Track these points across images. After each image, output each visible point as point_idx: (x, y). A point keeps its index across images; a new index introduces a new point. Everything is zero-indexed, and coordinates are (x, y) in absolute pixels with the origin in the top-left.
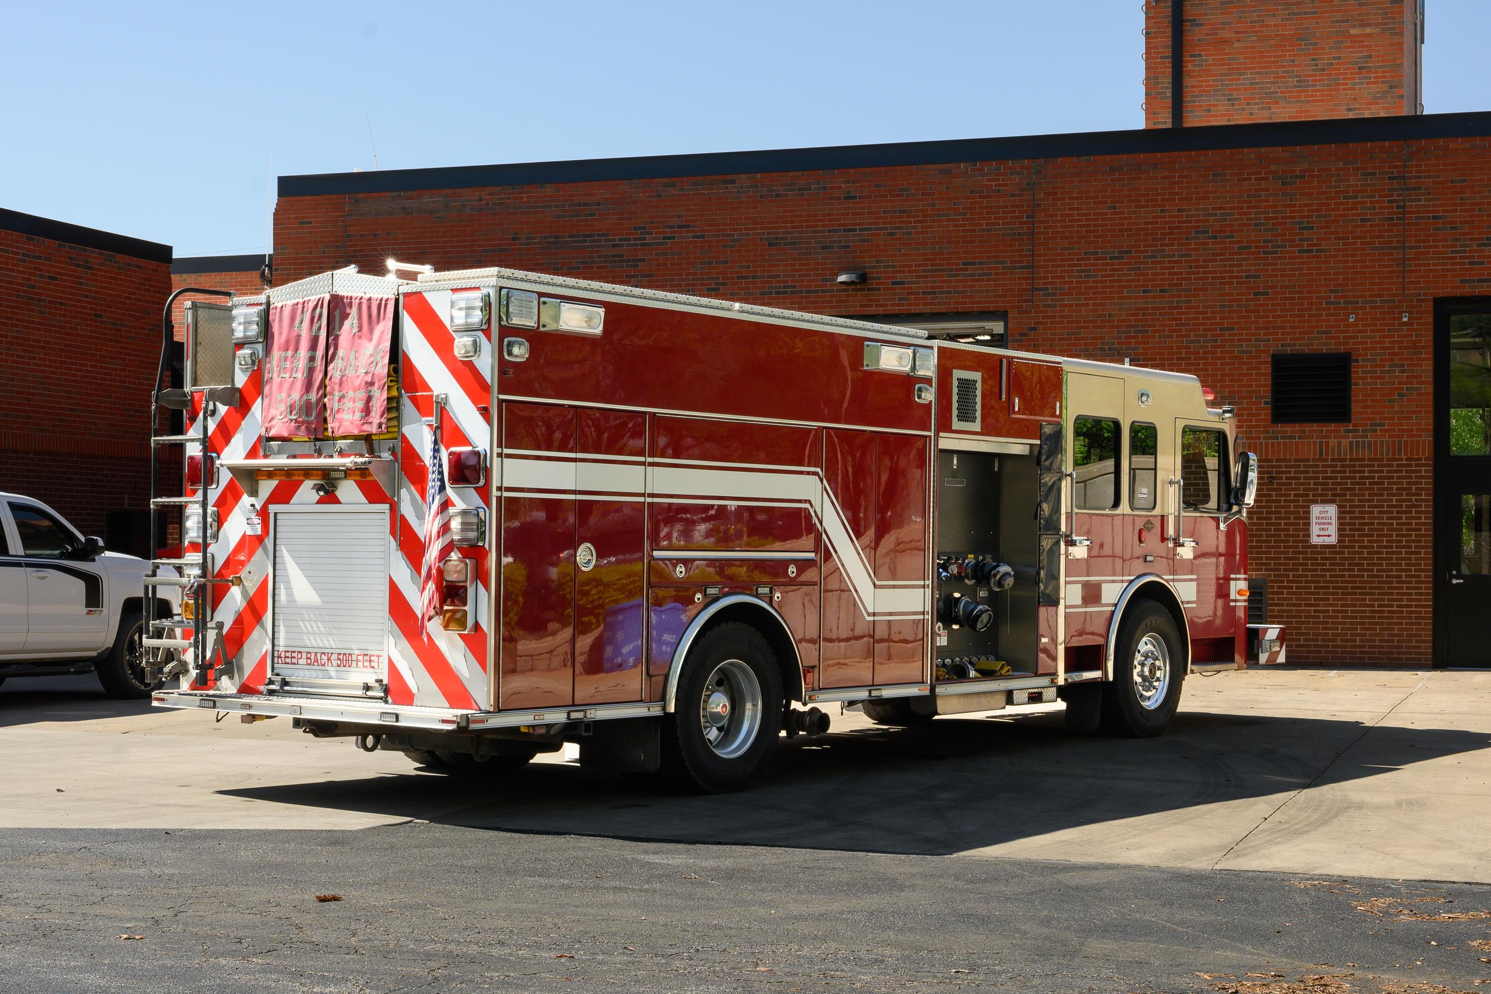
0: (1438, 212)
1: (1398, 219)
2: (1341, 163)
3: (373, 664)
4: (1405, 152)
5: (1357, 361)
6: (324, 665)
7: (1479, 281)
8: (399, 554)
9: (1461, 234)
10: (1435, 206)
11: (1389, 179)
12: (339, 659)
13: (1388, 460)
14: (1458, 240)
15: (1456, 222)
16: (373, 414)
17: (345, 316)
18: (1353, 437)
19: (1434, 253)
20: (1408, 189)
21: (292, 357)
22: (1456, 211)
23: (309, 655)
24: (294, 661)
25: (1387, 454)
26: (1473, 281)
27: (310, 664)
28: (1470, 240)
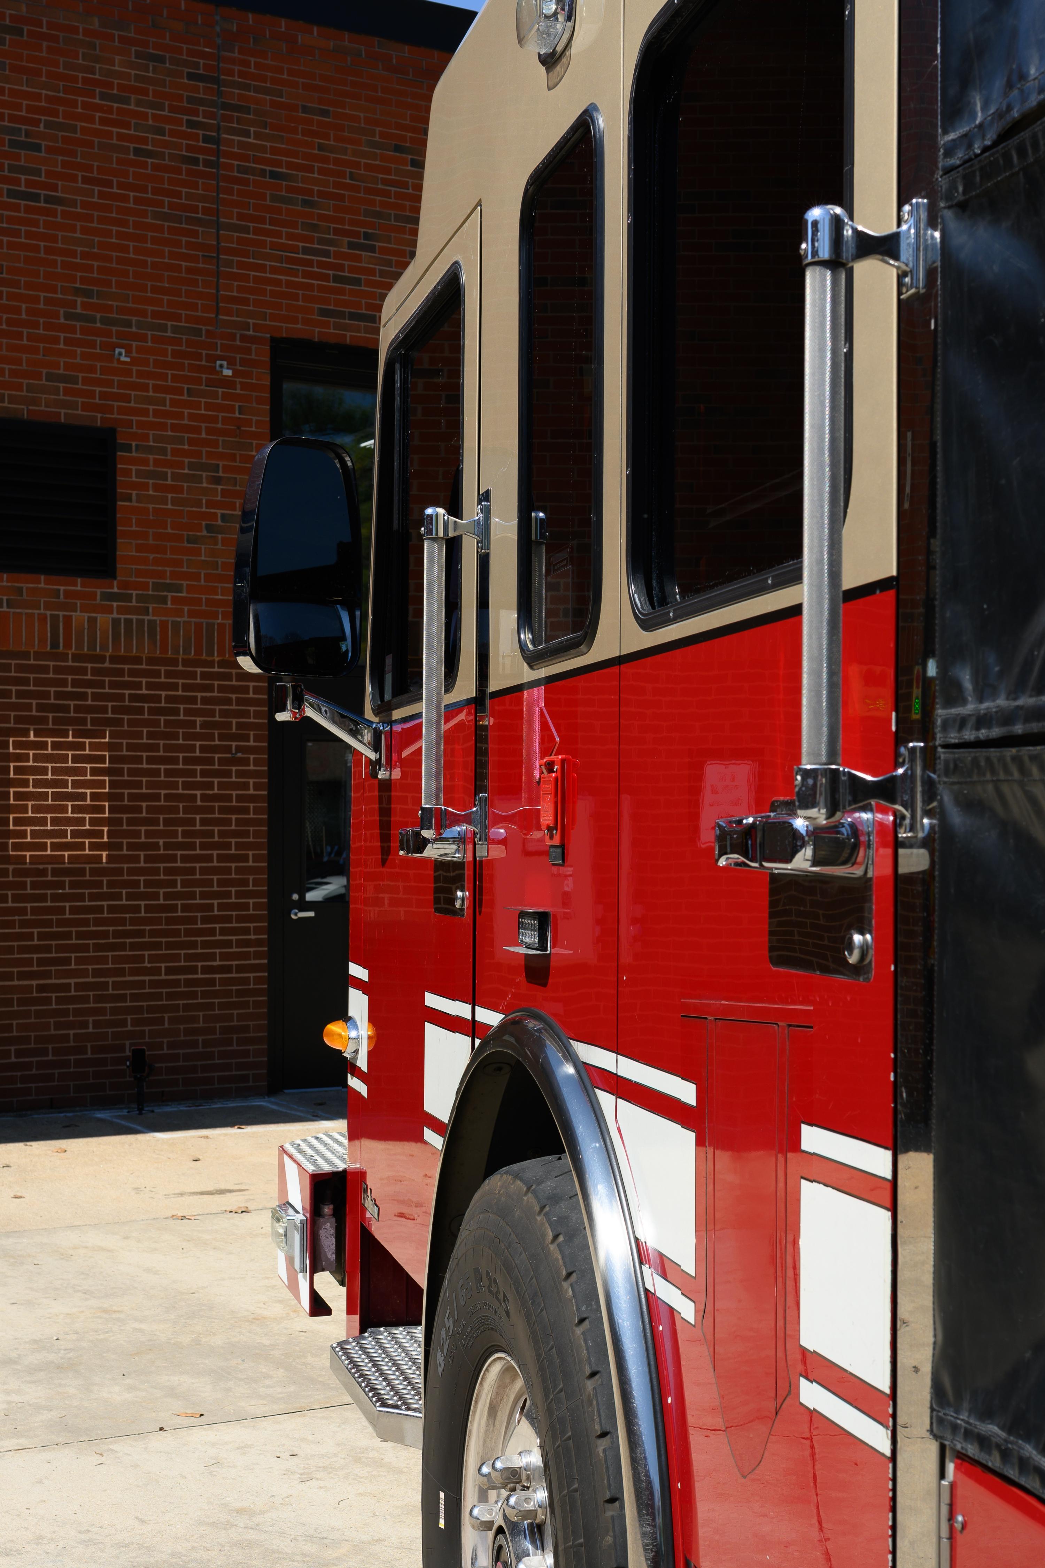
0: (279, 164)
1: (207, 163)
2: (96, 21)
4: (218, 29)
5: (128, 448)
7: (353, 316)
9: (321, 217)
10: (274, 151)
11: (191, 76)
13: (186, 663)
14: (314, 228)
15: (310, 192)
18: (120, 610)
19: (274, 246)
20: (225, 106)
22: (310, 169)
25: (187, 650)
26: (341, 315)
28: (337, 232)
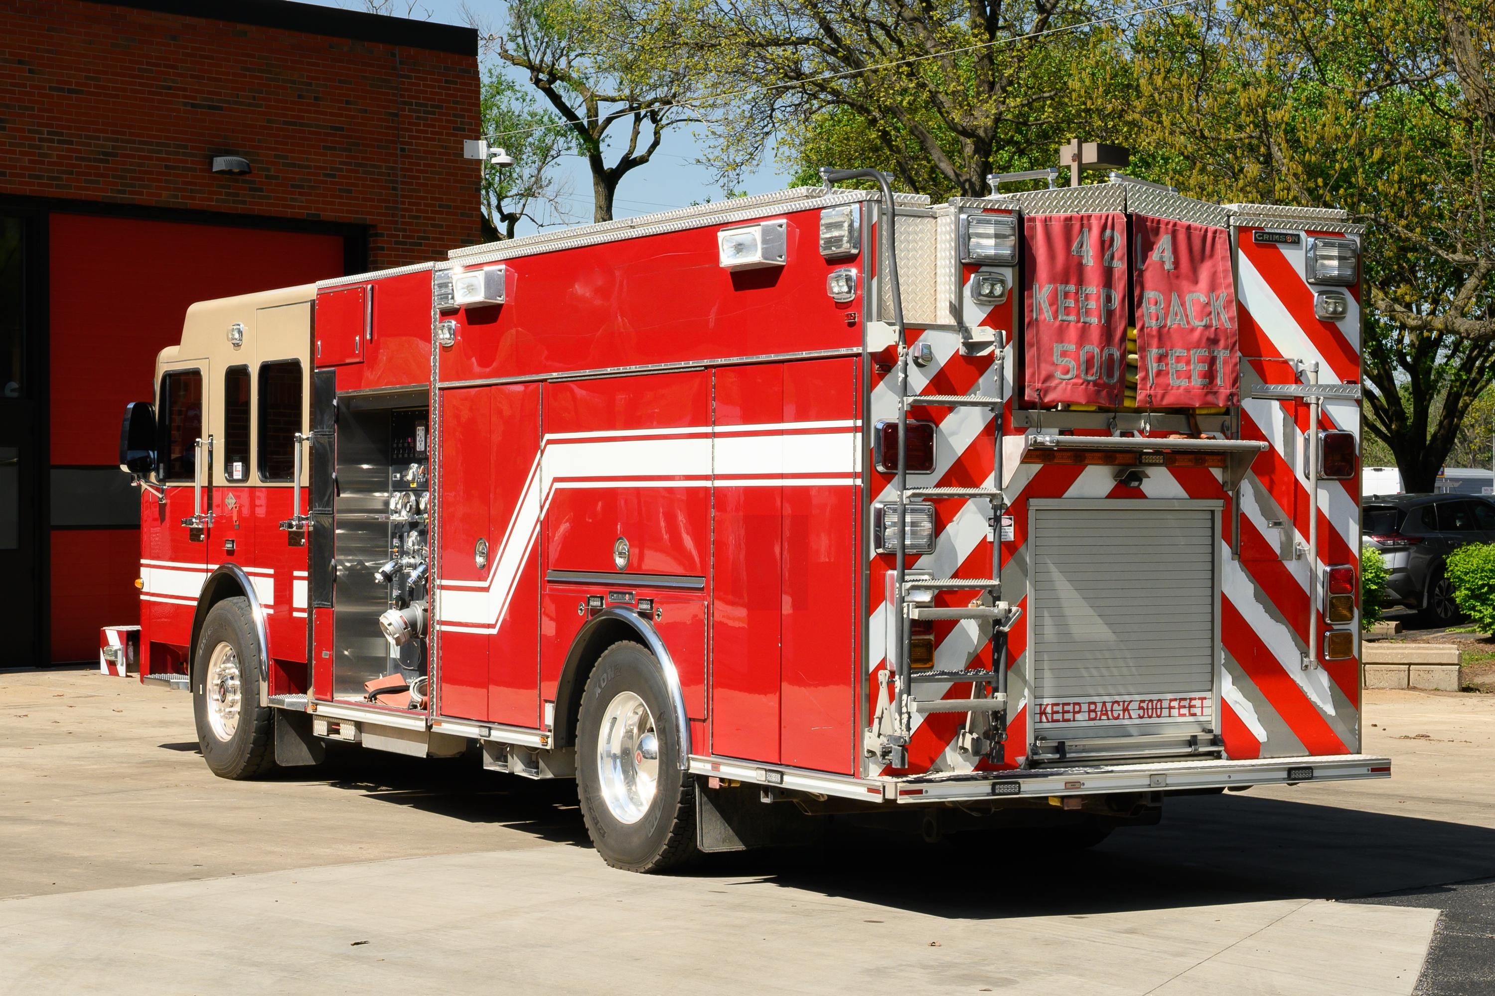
3: (1193, 710)
6: (1117, 718)
8: (1236, 563)
12: (1140, 708)
16: (1219, 382)
17: (1148, 247)
21: (1077, 293)
23: (1092, 707)
24: (1067, 716)
27: (1094, 719)
